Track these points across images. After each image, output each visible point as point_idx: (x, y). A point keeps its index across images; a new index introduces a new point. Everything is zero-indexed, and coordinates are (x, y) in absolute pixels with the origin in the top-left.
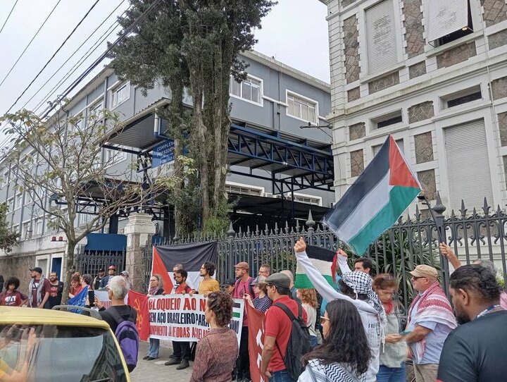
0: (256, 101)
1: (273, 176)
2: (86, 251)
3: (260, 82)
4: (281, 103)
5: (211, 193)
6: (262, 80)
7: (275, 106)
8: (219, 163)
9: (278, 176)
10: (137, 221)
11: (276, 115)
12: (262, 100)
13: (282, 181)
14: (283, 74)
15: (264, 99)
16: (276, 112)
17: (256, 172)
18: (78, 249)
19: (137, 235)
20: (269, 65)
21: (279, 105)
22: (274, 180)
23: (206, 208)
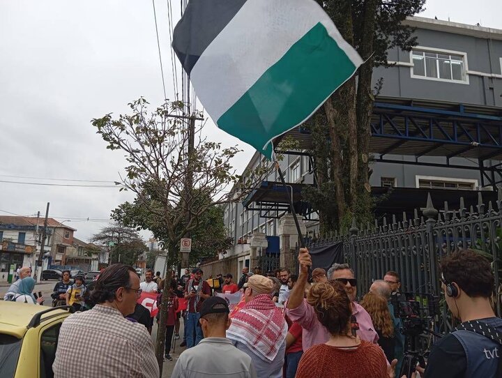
0: (460, 79)
1: (481, 163)
2: (268, 254)
3: (463, 56)
4: (493, 75)
5: (346, 186)
6: (465, 54)
7: (486, 81)
8: (353, 149)
9: (486, 163)
10: (286, 222)
11: (488, 92)
12: (467, 77)
13: (492, 169)
14: (493, 40)
15: (470, 75)
16: (487, 87)
18: (260, 252)
20: (472, 34)
21: (491, 78)
22: (482, 168)
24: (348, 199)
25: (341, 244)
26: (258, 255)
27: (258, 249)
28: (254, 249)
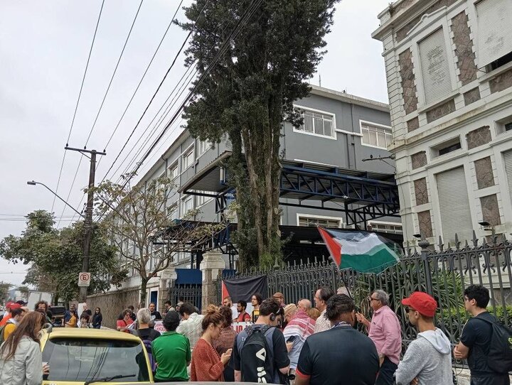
0: (329, 135)
1: (346, 207)
2: (177, 285)
3: (332, 116)
4: (354, 133)
6: (334, 115)
7: (350, 138)
9: (349, 207)
10: (209, 258)
11: (350, 147)
12: (336, 133)
13: (355, 211)
14: (355, 105)
15: (337, 132)
16: (350, 143)
17: (328, 204)
18: (170, 283)
19: (209, 270)
20: (339, 99)
21: (353, 136)
22: (347, 211)
23: (261, 246)
24: (265, 241)
25: (266, 277)
26: (168, 286)
27: (168, 281)
28: (165, 281)
